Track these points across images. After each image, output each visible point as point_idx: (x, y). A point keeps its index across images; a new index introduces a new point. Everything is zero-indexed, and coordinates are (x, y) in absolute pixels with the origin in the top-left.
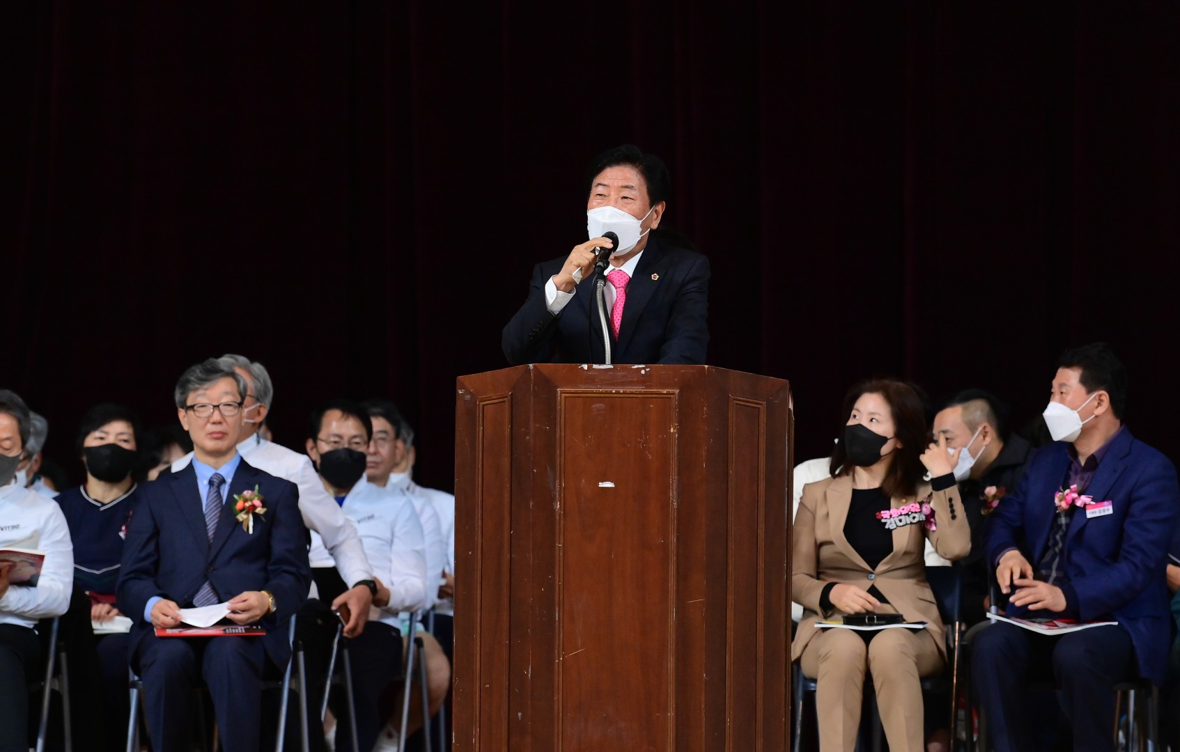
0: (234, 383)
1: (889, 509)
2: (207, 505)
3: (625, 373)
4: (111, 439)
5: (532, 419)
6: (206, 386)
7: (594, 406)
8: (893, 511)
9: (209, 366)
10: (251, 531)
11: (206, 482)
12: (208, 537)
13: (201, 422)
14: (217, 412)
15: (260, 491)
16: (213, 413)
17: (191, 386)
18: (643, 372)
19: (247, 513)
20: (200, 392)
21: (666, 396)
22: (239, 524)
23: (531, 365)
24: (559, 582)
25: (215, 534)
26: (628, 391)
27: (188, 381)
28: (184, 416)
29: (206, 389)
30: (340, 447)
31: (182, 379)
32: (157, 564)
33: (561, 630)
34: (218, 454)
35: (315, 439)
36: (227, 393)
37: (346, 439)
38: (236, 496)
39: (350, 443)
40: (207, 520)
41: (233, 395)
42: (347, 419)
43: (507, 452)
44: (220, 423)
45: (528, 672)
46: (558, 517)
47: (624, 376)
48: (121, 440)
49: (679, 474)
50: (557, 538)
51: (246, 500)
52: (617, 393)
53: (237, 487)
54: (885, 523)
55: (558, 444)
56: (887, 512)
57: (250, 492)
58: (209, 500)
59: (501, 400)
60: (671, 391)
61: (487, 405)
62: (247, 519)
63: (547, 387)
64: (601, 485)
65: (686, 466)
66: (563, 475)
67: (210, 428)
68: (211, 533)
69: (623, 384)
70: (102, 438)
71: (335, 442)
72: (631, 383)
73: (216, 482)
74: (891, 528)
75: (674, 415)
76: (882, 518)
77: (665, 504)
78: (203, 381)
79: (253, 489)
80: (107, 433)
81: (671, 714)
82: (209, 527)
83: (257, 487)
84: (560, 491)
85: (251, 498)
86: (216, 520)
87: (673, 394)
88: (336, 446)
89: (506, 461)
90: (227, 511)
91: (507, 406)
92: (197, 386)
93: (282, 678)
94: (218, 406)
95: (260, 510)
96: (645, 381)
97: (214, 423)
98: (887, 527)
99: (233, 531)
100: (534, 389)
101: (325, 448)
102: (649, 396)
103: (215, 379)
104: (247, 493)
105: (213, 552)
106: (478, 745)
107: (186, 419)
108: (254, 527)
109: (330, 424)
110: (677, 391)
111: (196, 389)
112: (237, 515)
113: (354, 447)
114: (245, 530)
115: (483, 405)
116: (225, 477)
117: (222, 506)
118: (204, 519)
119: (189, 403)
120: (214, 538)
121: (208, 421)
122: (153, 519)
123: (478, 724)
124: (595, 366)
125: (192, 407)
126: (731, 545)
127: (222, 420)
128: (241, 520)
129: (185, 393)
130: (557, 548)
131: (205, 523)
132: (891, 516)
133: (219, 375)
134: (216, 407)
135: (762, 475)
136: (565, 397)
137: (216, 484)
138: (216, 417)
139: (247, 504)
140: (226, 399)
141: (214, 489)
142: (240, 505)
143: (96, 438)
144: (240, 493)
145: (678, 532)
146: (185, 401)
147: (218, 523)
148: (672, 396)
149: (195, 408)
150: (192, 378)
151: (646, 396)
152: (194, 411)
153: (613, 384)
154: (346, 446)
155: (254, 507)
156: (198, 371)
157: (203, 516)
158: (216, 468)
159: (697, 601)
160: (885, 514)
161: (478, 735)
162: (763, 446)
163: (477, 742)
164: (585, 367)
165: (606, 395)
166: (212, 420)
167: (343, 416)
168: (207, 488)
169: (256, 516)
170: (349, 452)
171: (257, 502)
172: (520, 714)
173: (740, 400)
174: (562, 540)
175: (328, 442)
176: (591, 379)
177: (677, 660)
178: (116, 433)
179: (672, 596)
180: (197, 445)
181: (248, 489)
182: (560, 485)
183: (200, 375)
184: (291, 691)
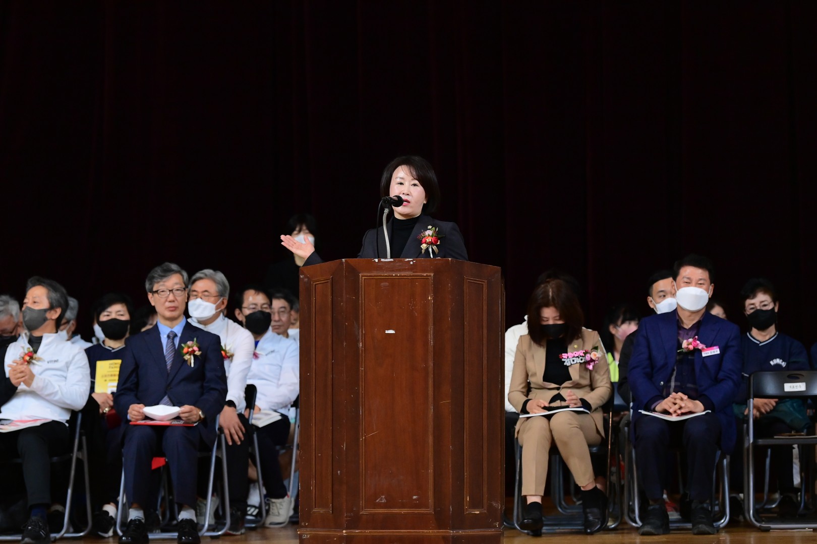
0: (181, 277)
1: (566, 352)
2: (166, 350)
3: (400, 264)
4: (113, 316)
5: (344, 291)
6: (165, 279)
7: (382, 284)
8: (570, 354)
9: (165, 268)
10: (192, 365)
11: (165, 336)
12: (167, 369)
13: (163, 300)
14: (171, 295)
15: (197, 341)
16: (169, 294)
17: (155, 280)
18: (411, 263)
19: (190, 355)
20: (161, 283)
21: (426, 277)
22: (185, 361)
23: (343, 260)
24: (362, 391)
25: (171, 367)
26: (402, 274)
27: (153, 277)
28: (151, 298)
29: (164, 282)
30: (256, 310)
31: (150, 275)
32: (137, 385)
33: (364, 420)
34: (172, 319)
35: (240, 308)
36: (176, 284)
37: (259, 305)
38: (183, 345)
39: (261, 307)
40: (166, 359)
41: (181, 284)
42: (258, 294)
43: (330, 313)
44: (174, 301)
45: (344, 446)
46: (361, 352)
47: (400, 265)
48: (119, 315)
49: (434, 324)
50: (360, 365)
51: (189, 347)
52: (396, 276)
53: (184, 340)
54: (564, 362)
55: (360, 308)
56: (566, 354)
57: (191, 342)
58: (168, 346)
59: (326, 281)
60: (428, 274)
61: (317, 284)
62: (190, 358)
63: (353, 273)
64: (387, 332)
65: (437, 321)
66: (363, 326)
67: (168, 304)
68: (169, 367)
69: (399, 270)
70: (108, 315)
71: (254, 308)
72: (405, 270)
73: (172, 336)
74: (568, 365)
75: (431, 288)
76: (563, 358)
77: (426, 343)
78: (162, 277)
79: (193, 341)
80: (110, 312)
81: (431, 471)
82: (168, 363)
83: (195, 339)
84: (362, 336)
85: (192, 346)
86: (172, 359)
87: (430, 276)
88: (254, 310)
89: (329, 318)
90: (178, 354)
91: (329, 285)
92: (159, 280)
93: (211, 451)
94: (172, 290)
95: (198, 353)
96: (412, 268)
97: (170, 302)
98: (565, 364)
99: (182, 365)
100: (345, 274)
101: (247, 312)
102: (415, 277)
103: (169, 275)
104: (189, 343)
105: (170, 378)
106: (314, 491)
107: (153, 299)
108: (194, 363)
109: (248, 298)
110: (432, 275)
111: (158, 282)
112: (183, 356)
113: (264, 310)
114: (189, 365)
115: (315, 285)
116: (177, 334)
117: (175, 350)
118: (165, 358)
119: (155, 289)
120: (170, 370)
121: (166, 301)
122: (135, 358)
123: (314, 479)
124: (382, 260)
125: (156, 292)
126: (466, 367)
127: (175, 300)
128: (186, 359)
129: (152, 284)
130: (361, 371)
131: (165, 361)
132: (568, 357)
133: (173, 272)
134: (171, 291)
135: (485, 325)
136: (365, 279)
137: (171, 338)
138: (171, 297)
139: (190, 350)
140: (176, 287)
141: (170, 341)
142: (185, 350)
143: (105, 316)
144: (185, 343)
145: (434, 360)
146: (152, 288)
147: (173, 361)
148: (429, 277)
149: (159, 292)
150: (156, 275)
151: (413, 277)
152: (158, 294)
153: (393, 271)
154: (260, 309)
155: (194, 351)
156: (159, 271)
157: (164, 357)
158: (172, 328)
159: (446, 402)
160: (564, 355)
161: (314, 484)
162: (485, 308)
163: (314, 488)
164: (377, 260)
165: (389, 277)
166: (169, 300)
167: (255, 293)
168: (166, 339)
169: (195, 356)
170: (262, 312)
171: (196, 348)
172: (339, 472)
173: (471, 280)
174: (363, 367)
175: (249, 309)
176: (380, 267)
177: (434, 437)
178: (117, 312)
179: (431, 399)
180: (160, 314)
181: (190, 341)
182: (362, 332)
183: (160, 273)
184: (217, 457)
